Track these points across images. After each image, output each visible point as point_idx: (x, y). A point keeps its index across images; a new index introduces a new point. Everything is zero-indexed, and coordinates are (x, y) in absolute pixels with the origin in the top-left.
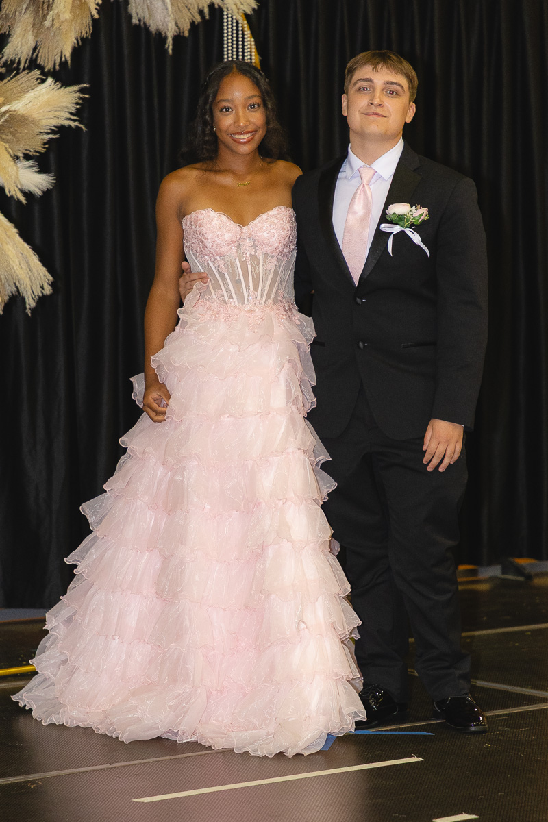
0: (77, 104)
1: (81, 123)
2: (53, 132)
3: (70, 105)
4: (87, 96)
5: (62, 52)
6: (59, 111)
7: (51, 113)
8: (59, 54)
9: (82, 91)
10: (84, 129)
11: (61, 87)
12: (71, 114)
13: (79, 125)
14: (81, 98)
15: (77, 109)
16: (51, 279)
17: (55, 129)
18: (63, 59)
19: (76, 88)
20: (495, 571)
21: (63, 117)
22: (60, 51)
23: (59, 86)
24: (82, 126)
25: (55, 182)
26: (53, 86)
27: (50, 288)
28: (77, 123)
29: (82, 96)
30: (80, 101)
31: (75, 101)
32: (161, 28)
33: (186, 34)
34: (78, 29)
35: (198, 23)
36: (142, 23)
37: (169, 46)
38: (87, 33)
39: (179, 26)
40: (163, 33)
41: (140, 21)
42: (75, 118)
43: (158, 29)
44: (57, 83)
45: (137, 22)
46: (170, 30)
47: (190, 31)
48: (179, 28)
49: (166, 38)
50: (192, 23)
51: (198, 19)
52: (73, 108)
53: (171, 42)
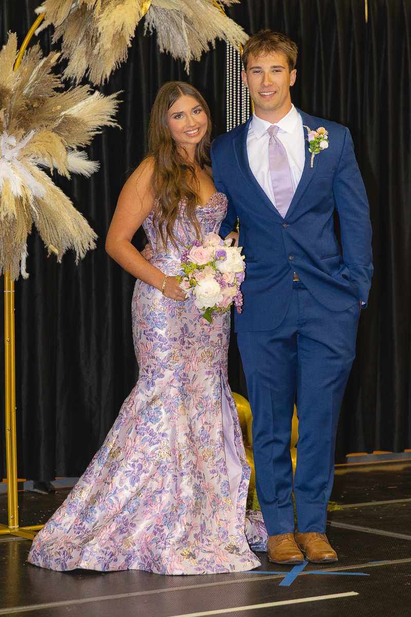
0: (115, 108)
1: (118, 124)
2: (98, 130)
3: (111, 110)
4: (122, 102)
5: (104, 71)
6: (103, 115)
7: (97, 117)
8: (102, 73)
10: (121, 128)
11: (104, 96)
12: (112, 117)
14: (118, 104)
15: (116, 112)
16: (96, 236)
17: (100, 128)
19: (115, 95)
21: (106, 121)
24: (119, 126)
25: (99, 167)
26: (99, 97)
27: (95, 244)
28: (116, 124)
30: (118, 106)
32: (180, 55)
33: (199, 59)
34: (117, 56)
35: (207, 52)
36: (167, 52)
37: (187, 68)
38: (123, 59)
39: (194, 53)
40: (182, 59)
41: (165, 50)
42: (114, 120)
43: (178, 56)
44: (102, 95)
45: (163, 51)
46: (187, 57)
47: (202, 57)
48: (194, 56)
49: (185, 62)
50: (203, 52)
51: (207, 48)
52: (113, 113)
53: (188, 66)
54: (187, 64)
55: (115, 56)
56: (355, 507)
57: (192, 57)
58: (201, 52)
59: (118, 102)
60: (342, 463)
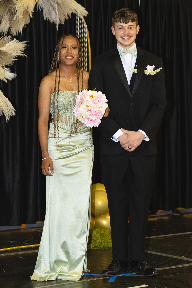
1: (26, 55)
4: (28, 45)
5: (19, 30)
6: (18, 50)
7: (15, 51)
8: (18, 30)
9: (26, 43)
10: (27, 57)
12: (22, 51)
13: (25, 55)
14: (26, 46)
15: (24, 49)
16: (15, 110)
17: (17, 57)
18: (19, 32)
19: (24, 42)
20: (170, 212)
21: (19, 53)
22: (18, 29)
23: (18, 42)
24: (26, 56)
25: (16, 76)
26: (16, 42)
27: (15, 113)
28: (24, 55)
29: (26, 45)
30: (26, 47)
31: (24, 47)
32: (54, 21)
33: (63, 23)
34: (25, 21)
35: (67, 20)
36: (48, 19)
37: (57, 28)
38: (28, 23)
39: (61, 20)
40: (55, 23)
41: (47, 18)
42: (24, 53)
43: (53, 22)
44: (18, 41)
45: (46, 19)
46: (57, 22)
47: (65, 22)
48: (61, 21)
49: (56, 25)
50: (65, 20)
51: (67, 18)
52: (23, 49)
53: (58, 26)
54: (57, 26)
57: (60, 21)
58: (64, 20)
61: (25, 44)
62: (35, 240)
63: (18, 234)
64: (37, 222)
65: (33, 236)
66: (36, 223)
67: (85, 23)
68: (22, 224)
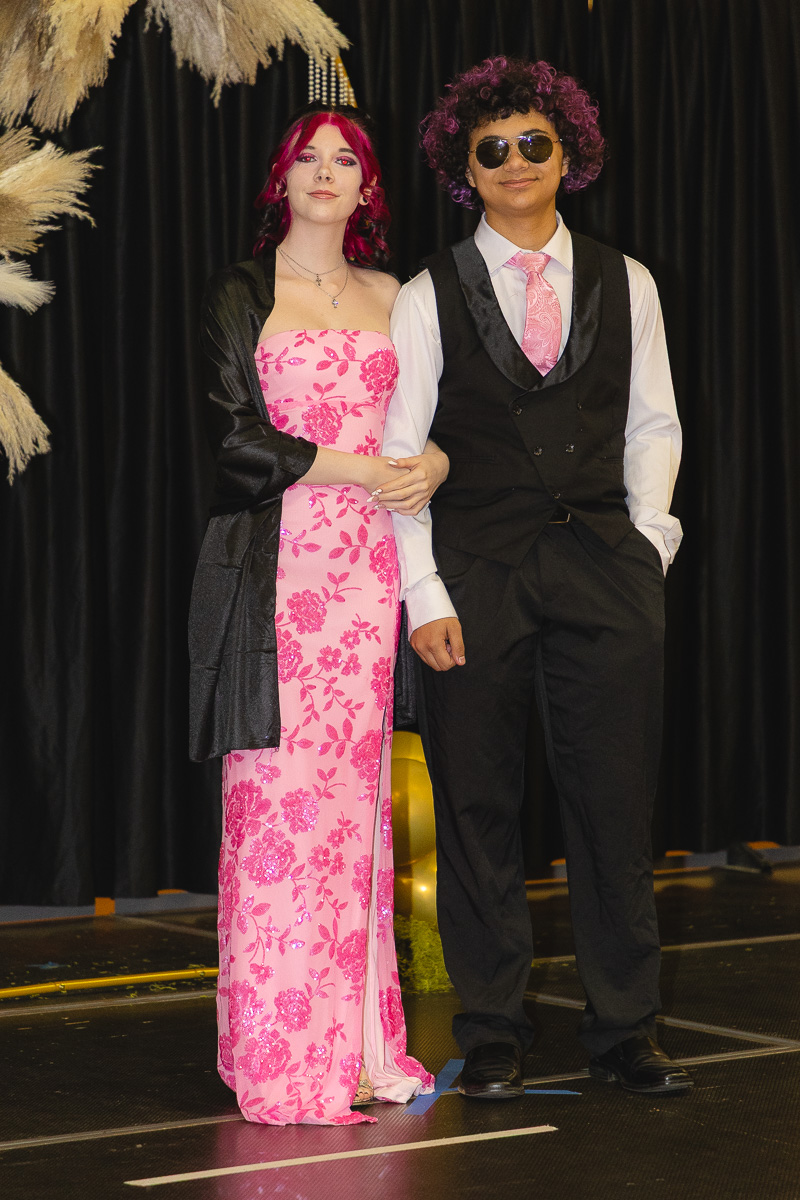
0: (86, 180)
2: (52, 222)
3: (77, 183)
4: (99, 167)
5: (63, 106)
6: (62, 190)
7: (49, 194)
8: (59, 109)
9: (91, 159)
11: (65, 154)
12: (79, 196)
13: (88, 217)
14: (92, 171)
15: (87, 189)
16: (47, 429)
17: (55, 217)
19: (85, 154)
21: (66, 204)
22: (60, 105)
23: (62, 152)
25: (54, 294)
26: (53, 154)
27: (47, 444)
28: (85, 213)
30: (90, 176)
31: (83, 176)
33: (253, 81)
34: (89, 74)
35: (268, 66)
38: (99, 80)
39: (241, 68)
42: (83, 204)
44: (59, 150)
45: (183, 65)
47: (258, 78)
48: (243, 73)
50: (260, 67)
51: (267, 60)
52: (82, 188)
55: (85, 74)
56: (563, 963)
57: (240, 74)
58: (255, 68)
59: (92, 166)
60: (541, 878)
61: (87, 165)
62: (145, 960)
63: (78, 937)
64: (160, 893)
65: (137, 946)
66: (155, 895)
67: (344, 79)
68: (97, 900)
